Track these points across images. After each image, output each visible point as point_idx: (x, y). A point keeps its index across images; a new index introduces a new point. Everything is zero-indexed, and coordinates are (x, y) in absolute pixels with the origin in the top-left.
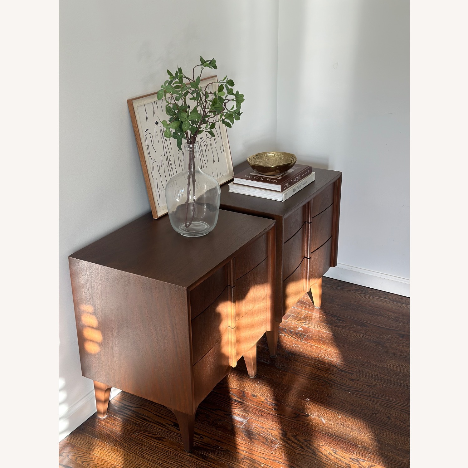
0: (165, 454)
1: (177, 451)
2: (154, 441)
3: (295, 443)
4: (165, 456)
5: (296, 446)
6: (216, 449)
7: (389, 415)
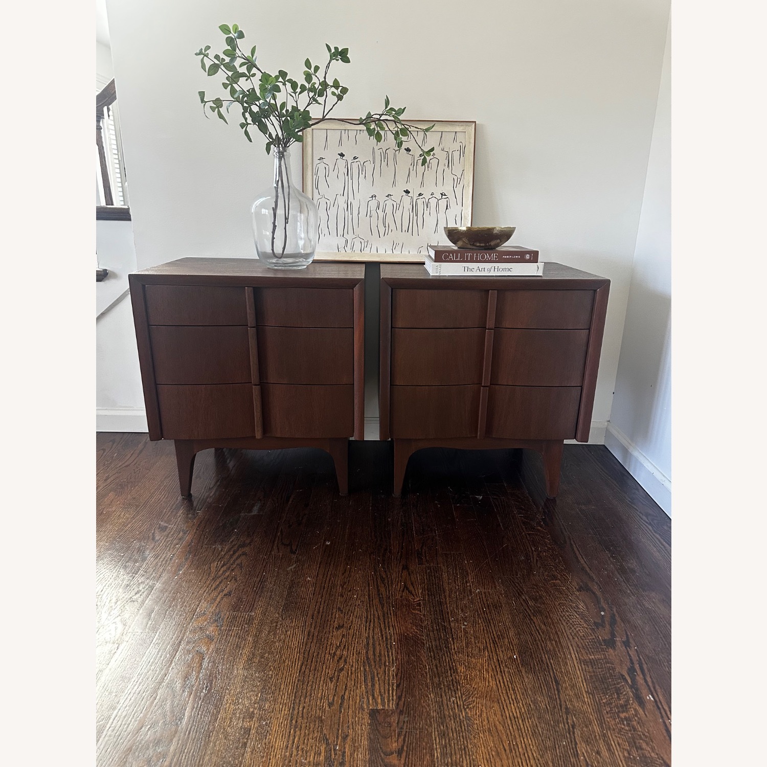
6: (195, 510)
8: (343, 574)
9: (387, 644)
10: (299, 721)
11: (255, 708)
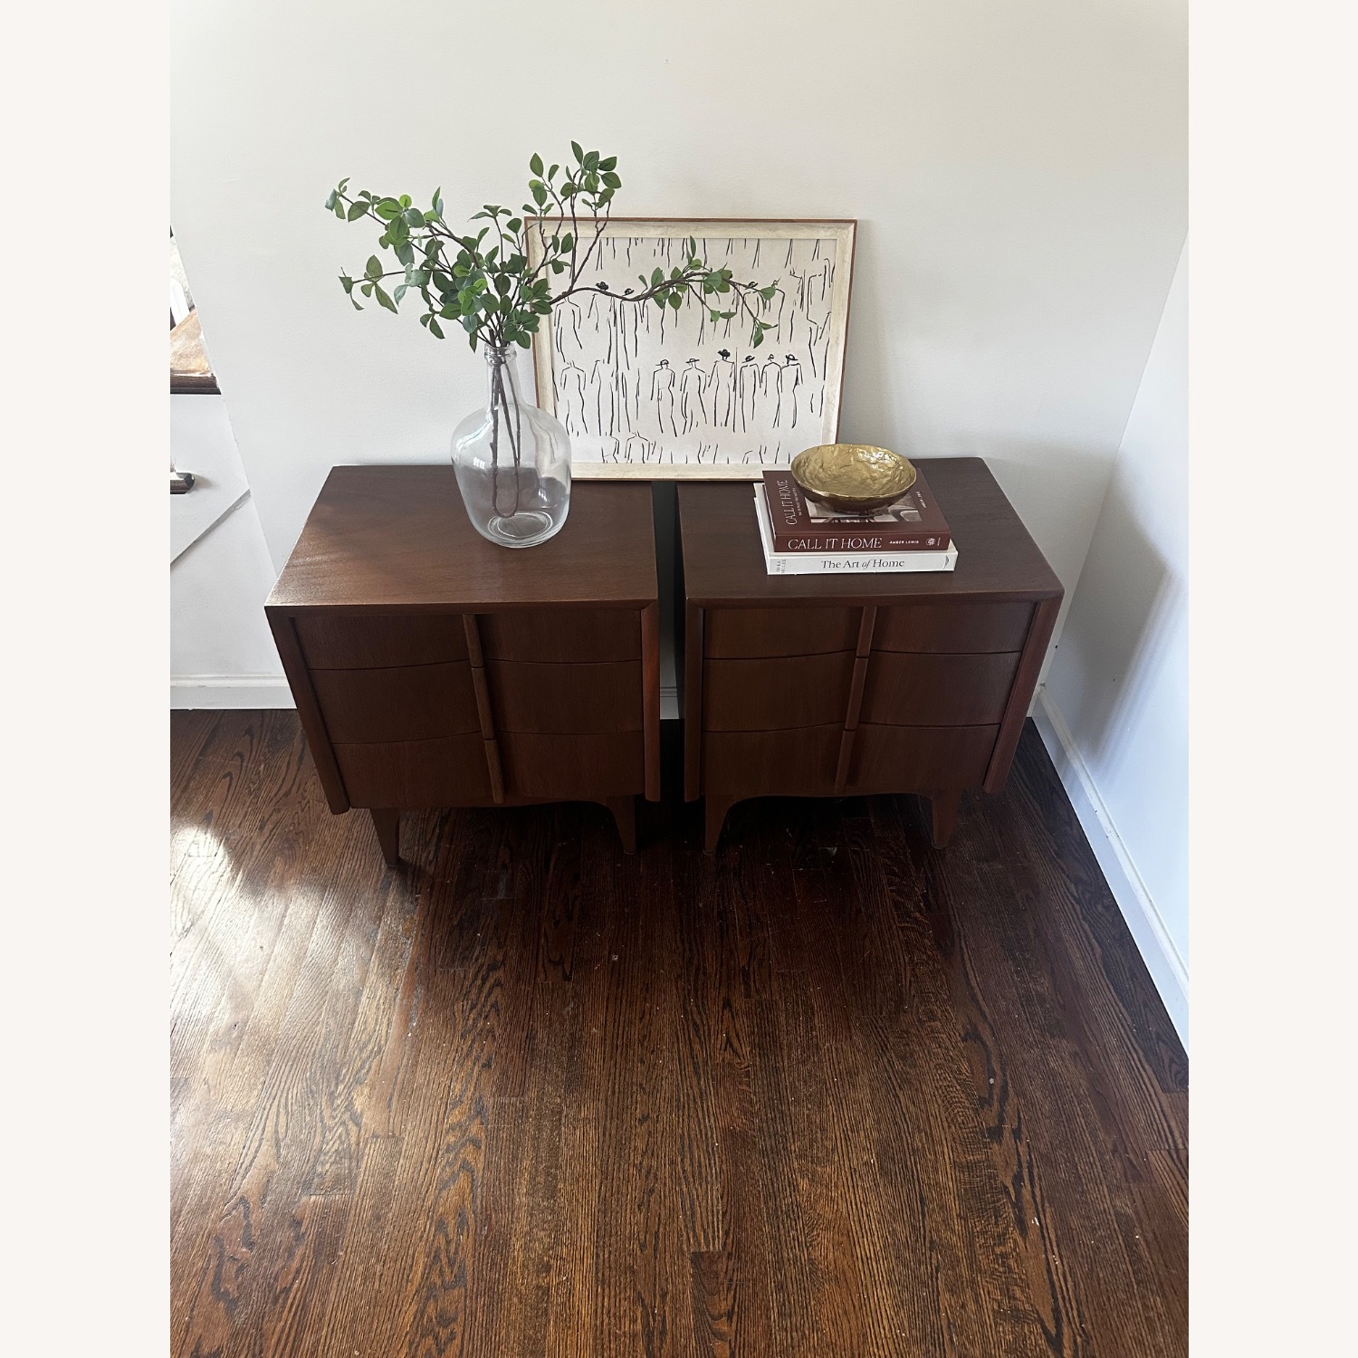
3: (480, 992)
6: (411, 893)
8: (641, 1019)
9: (707, 1146)
10: (607, 1274)
11: (550, 1257)
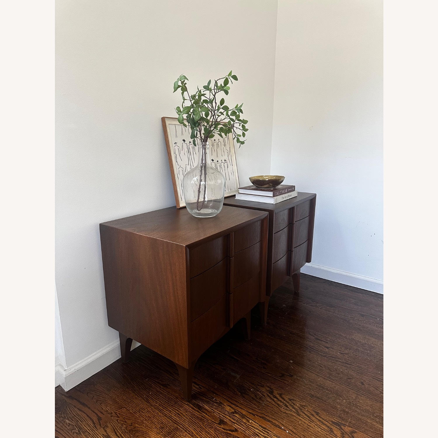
0: (167, 400)
1: (177, 399)
2: (160, 387)
3: (281, 401)
4: (166, 402)
5: (281, 404)
6: (211, 400)
7: (362, 381)
